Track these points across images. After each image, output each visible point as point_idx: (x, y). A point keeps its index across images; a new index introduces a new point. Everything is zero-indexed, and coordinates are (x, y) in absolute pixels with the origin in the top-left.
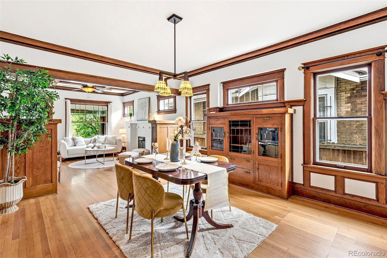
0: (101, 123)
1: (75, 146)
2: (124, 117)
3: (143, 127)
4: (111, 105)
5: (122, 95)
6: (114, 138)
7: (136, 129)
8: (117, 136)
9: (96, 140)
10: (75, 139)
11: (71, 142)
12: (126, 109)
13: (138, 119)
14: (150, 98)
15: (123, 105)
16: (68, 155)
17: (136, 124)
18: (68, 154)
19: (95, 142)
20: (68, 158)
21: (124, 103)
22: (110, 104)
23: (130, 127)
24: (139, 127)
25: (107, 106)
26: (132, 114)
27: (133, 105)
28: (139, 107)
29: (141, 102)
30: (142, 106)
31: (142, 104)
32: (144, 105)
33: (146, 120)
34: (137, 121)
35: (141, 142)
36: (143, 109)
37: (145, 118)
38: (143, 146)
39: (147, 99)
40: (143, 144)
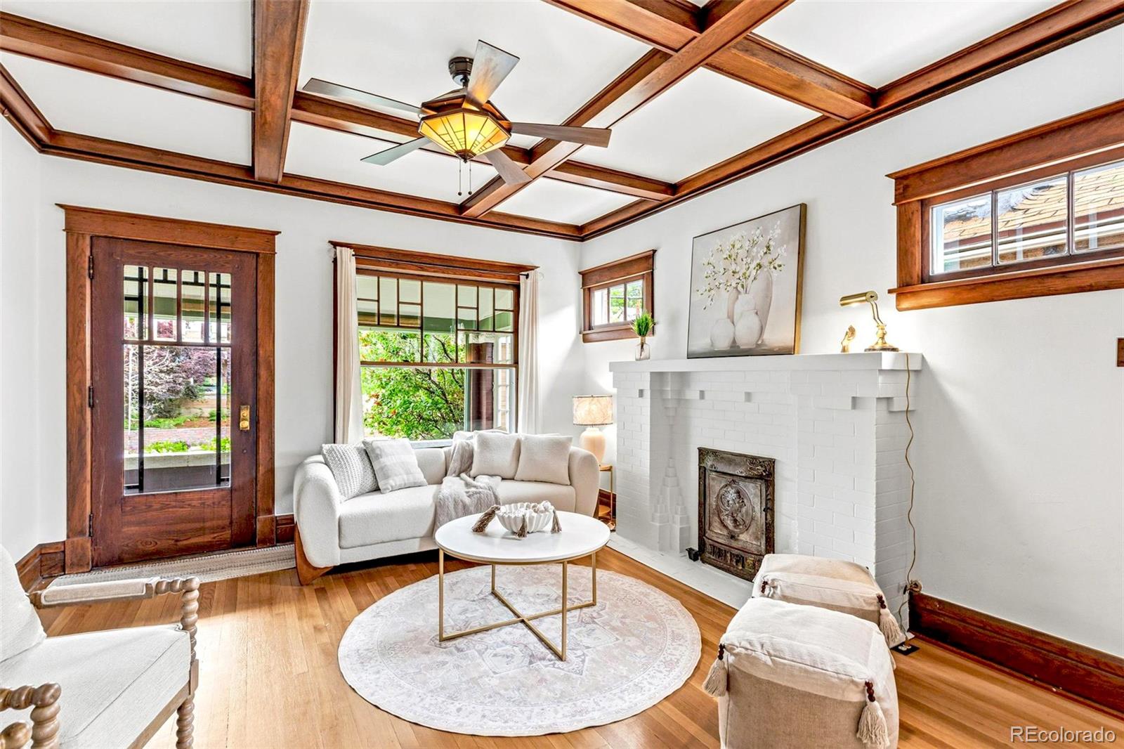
0: (470, 370)
1: (377, 489)
2: (585, 340)
3: (748, 396)
4: (534, 284)
5: (579, 233)
7: (681, 401)
9: (471, 456)
10: (378, 451)
11: (357, 469)
13: (701, 344)
14: (804, 210)
15: (584, 284)
16: (340, 547)
17: (683, 377)
18: (344, 543)
19: (470, 466)
20: (341, 565)
21: (585, 276)
22: (527, 276)
23: (647, 394)
24: (702, 394)
25: (517, 288)
26: (651, 326)
27: (652, 273)
28: (706, 277)
29: (721, 250)
30: (733, 267)
31: (727, 258)
32: (752, 260)
33: (769, 350)
34: (691, 356)
35: (723, 484)
36: (736, 288)
37: (767, 342)
38: (747, 512)
39: (779, 222)
40: (745, 501)
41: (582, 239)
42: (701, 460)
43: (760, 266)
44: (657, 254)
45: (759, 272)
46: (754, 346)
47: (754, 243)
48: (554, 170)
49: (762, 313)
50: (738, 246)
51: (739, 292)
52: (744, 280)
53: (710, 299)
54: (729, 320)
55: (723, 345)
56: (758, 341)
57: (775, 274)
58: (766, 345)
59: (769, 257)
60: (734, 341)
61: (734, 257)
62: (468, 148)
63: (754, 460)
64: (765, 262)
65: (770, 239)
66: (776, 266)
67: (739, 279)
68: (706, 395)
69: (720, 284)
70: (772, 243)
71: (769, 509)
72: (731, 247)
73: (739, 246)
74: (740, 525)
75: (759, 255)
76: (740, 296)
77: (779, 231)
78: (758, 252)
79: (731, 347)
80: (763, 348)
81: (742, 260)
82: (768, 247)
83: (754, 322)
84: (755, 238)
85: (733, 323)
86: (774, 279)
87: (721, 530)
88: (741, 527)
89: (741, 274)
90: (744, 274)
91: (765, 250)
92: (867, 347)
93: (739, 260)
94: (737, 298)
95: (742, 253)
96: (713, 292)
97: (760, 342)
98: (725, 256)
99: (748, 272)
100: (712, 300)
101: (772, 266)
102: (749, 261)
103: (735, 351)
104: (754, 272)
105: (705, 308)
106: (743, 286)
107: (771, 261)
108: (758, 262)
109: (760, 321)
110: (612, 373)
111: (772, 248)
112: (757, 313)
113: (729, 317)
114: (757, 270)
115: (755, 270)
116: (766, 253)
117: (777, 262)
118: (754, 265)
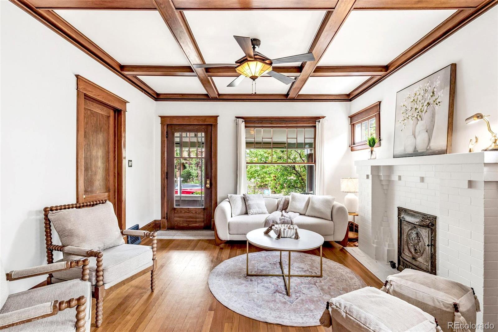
1: (246, 213)
2: (352, 150)
3: (422, 179)
4: (322, 125)
5: (349, 98)
6: (327, 202)
7: (390, 182)
8: (334, 199)
9: (288, 203)
10: (248, 198)
12: (358, 128)
13: (400, 150)
14: (454, 67)
15: (351, 122)
16: (229, 234)
17: (390, 168)
18: (230, 232)
19: (287, 208)
20: (230, 241)
21: (351, 117)
22: (319, 121)
23: (370, 177)
24: (400, 178)
25: (315, 127)
26: (377, 141)
27: (379, 114)
28: (403, 113)
29: (410, 97)
30: (415, 106)
31: (412, 101)
32: (425, 101)
33: (433, 152)
34: (395, 157)
35: (410, 228)
36: (417, 118)
37: (432, 148)
38: (421, 245)
40: (421, 239)
41: (350, 100)
42: (399, 214)
43: (429, 104)
44: (381, 104)
45: (428, 107)
46: (426, 150)
47: (426, 91)
48: (313, 72)
49: (430, 131)
50: (418, 94)
51: (418, 120)
52: (421, 113)
53: (404, 125)
54: (413, 136)
55: (410, 150)
56: (427, 147)
57: (437, 107)
58: (431, 150)
59: (434, 98)
60: (415, 148)
61: (416, 100)
62: (253, 75)
63: (425, 216)
64: (431, 102)
65: (434, 88)
66: (437, 103)
67: (418, 112)
68: (402, 178)
69: (409, 116)
70: (435, 90)
71: (433, 244)
72: (414, 95)
74: (418, 252)
75: (429, 97)
77: (439, 82)
78: (428, 96)
79: (414, 151)
81: (420, 102)
82: (433, 93)
83: (425, 135)
84: (427, 88)
85: (415, 138)
86: (436, 110)
87: (409, 254)
88: (419, 254)
89: (419, 109)
90: (421, 109)
91: (432, 94)
93: (418, 102)
94: (417, 123)
95: (420, 98)
96: (405, 121)
98: (411, 101)
99: (423, 108)
101: (435, 103)
102: (423, 102)
103: (416, 154)
105: (402, 130)
106: (420, 116)
107: (434, 100)
108: (428, 101)
109: (429, 135)
110: (356, 166)
111: (435, 93)
112: (427, 131)
113: (413, 134)
114: (428, 106)
115: (427, 107)
116: (432, 96)
117: (438, 101)
118: (426, 103)
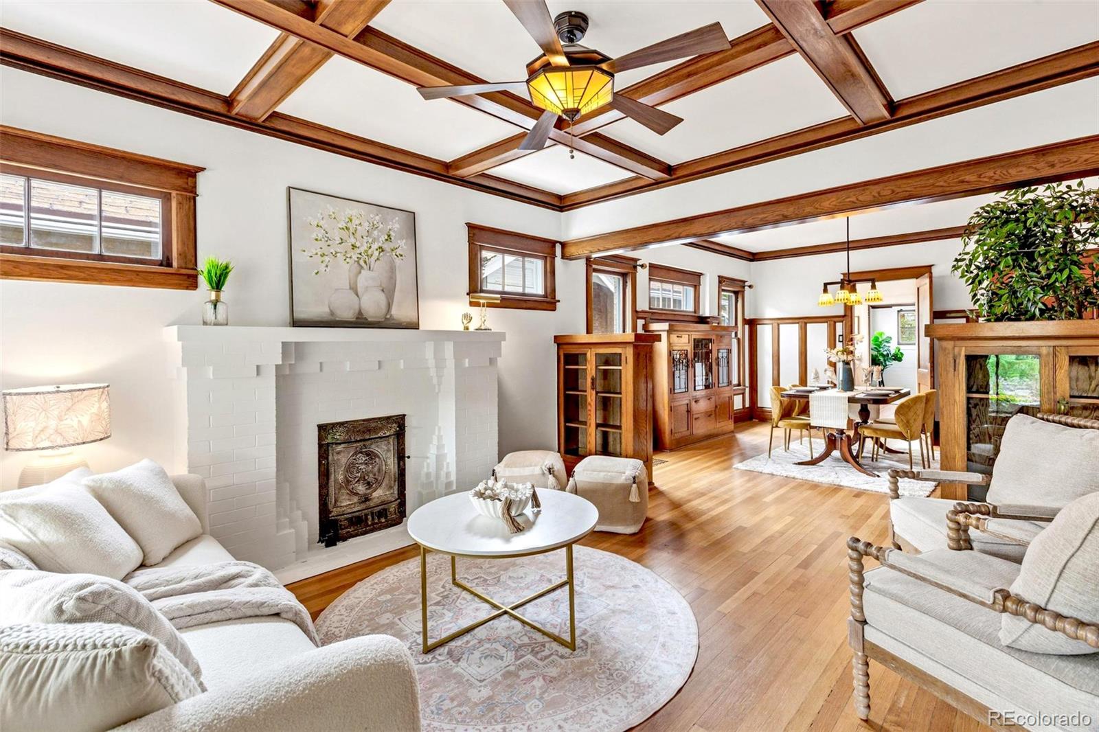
13: (315, 312)
23: (271, 369)
28: (316, 240)
29: (335, 218)
30: (353, 241)
32: (374, 241)
33: (398, 324)
34: (296, 323)
35: (351, 454)
36: (358, 262)
37: (395, 317)
38: (379, 469)
39: (397, 218)
40: (377, 460)
42: (323, 437)
43: (381, 249)
44: (202, 173)
45: (381, 254)
46: (383, 320)
47: (374, 227)
49: (389, 292)
50: (355, 221)
51: (362, 267)
52: (367, 257)
53: (324, 264)
54: (351, 291)
55: (348, 315)
56: (386, 315)
57: (398, 261)
58: (394, 319)
59: (392, 245)
60: (360, 313)
61: (351, 230)
64: (387, 246)
65: (390, 230)
66: (398, 254)
67: (360, 254)
68: (325, 366)
69: (336, 253)
70: (391, 233)
72: (348, 219)
73: (358, 222)
74: (373, 483)
75: (380, 239)
76: (362, 271)
77: (397, 226)
78: (379, 236)
79: (357, 318)
80: (392, 322)
81: (362, 237)
82: (389, 236)
83: (382, 298)
84: (375, 223)
85: (357, 295)
86: (397, 265)
89: (362, 250)
90: (366, 251)
91: (386, 237)
92: (477, 328)
93: (358, 235)
94: (360, 272)
95: (362, 231)
96: (326, 259)
97: (388, 317)
98: (341, 227)
99: (369, 250)
100: (327, 266)
101: (394, 254)
102: (370, 241)
103: (360, 322)
104: (376, 253)
105: (317, 273)
106: (365, 262)
107: (392, 248)
108: (380, 244)
109: (386, 298)
110: (180, 343)
111: (393, 238)
112: (383, 291)
113: (351, 288)
114: (380, 252)
115: (378, 252)
116: (387, 240)
117: (399, 252)
118: (375, 246)
